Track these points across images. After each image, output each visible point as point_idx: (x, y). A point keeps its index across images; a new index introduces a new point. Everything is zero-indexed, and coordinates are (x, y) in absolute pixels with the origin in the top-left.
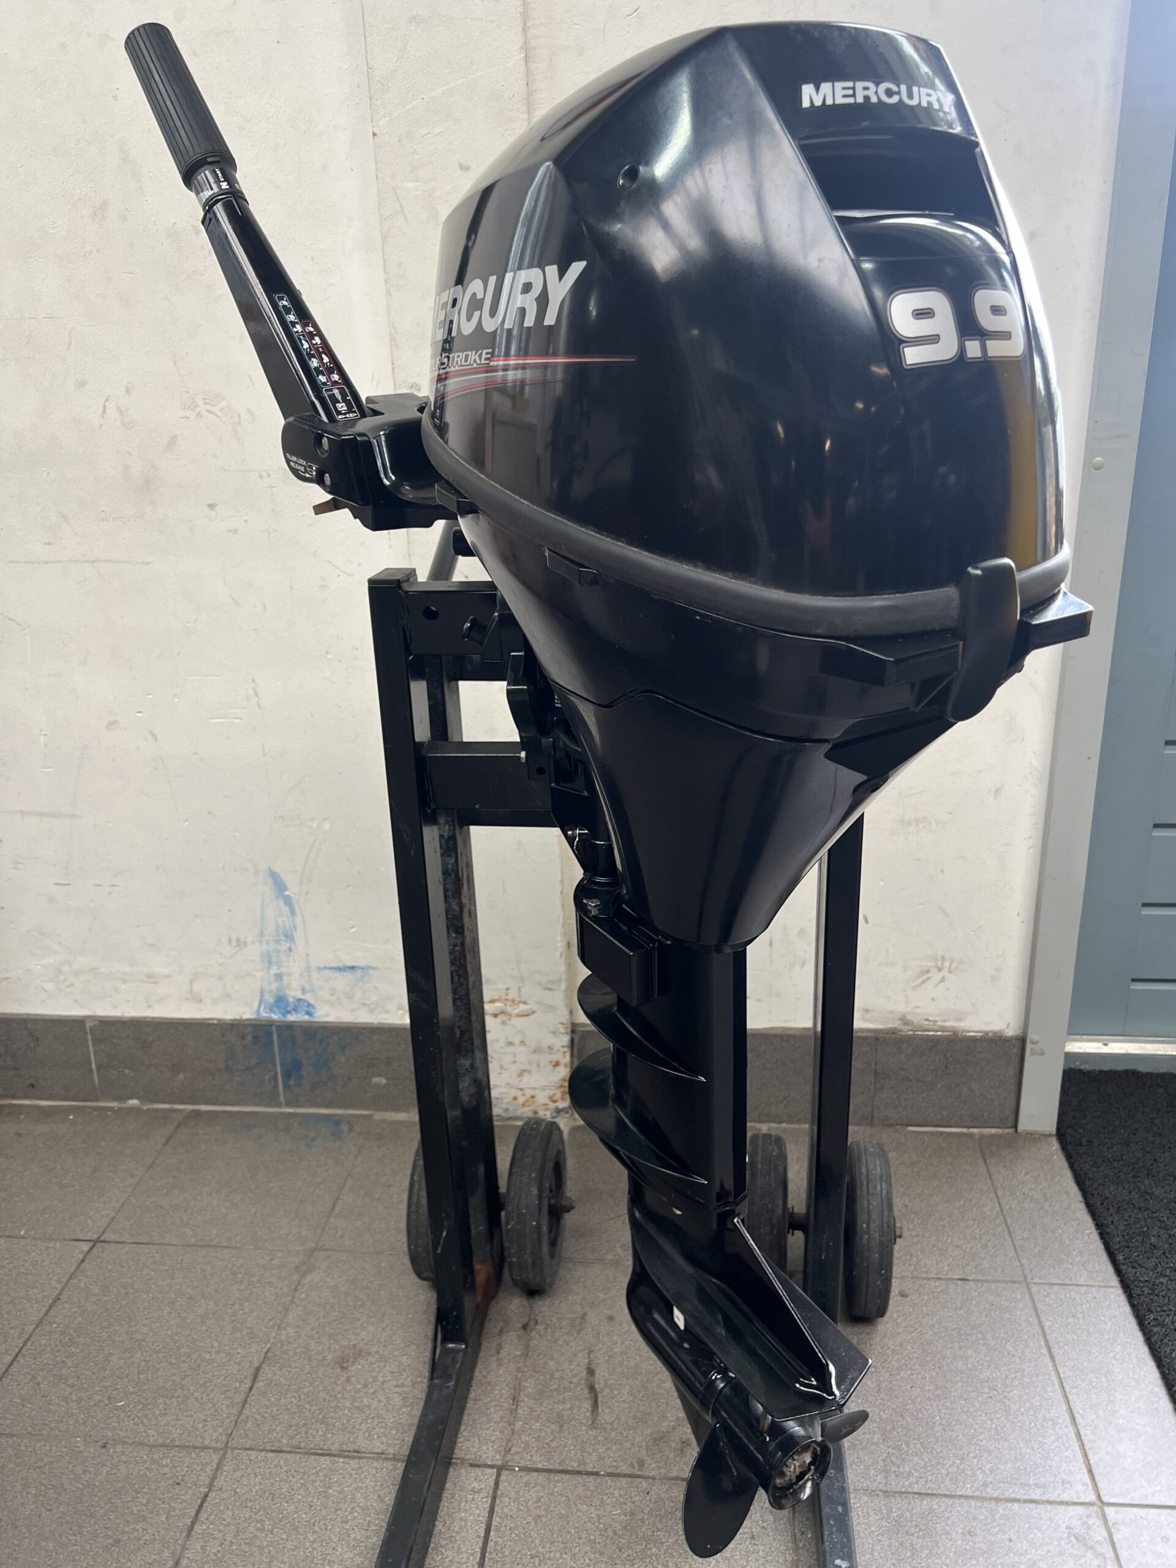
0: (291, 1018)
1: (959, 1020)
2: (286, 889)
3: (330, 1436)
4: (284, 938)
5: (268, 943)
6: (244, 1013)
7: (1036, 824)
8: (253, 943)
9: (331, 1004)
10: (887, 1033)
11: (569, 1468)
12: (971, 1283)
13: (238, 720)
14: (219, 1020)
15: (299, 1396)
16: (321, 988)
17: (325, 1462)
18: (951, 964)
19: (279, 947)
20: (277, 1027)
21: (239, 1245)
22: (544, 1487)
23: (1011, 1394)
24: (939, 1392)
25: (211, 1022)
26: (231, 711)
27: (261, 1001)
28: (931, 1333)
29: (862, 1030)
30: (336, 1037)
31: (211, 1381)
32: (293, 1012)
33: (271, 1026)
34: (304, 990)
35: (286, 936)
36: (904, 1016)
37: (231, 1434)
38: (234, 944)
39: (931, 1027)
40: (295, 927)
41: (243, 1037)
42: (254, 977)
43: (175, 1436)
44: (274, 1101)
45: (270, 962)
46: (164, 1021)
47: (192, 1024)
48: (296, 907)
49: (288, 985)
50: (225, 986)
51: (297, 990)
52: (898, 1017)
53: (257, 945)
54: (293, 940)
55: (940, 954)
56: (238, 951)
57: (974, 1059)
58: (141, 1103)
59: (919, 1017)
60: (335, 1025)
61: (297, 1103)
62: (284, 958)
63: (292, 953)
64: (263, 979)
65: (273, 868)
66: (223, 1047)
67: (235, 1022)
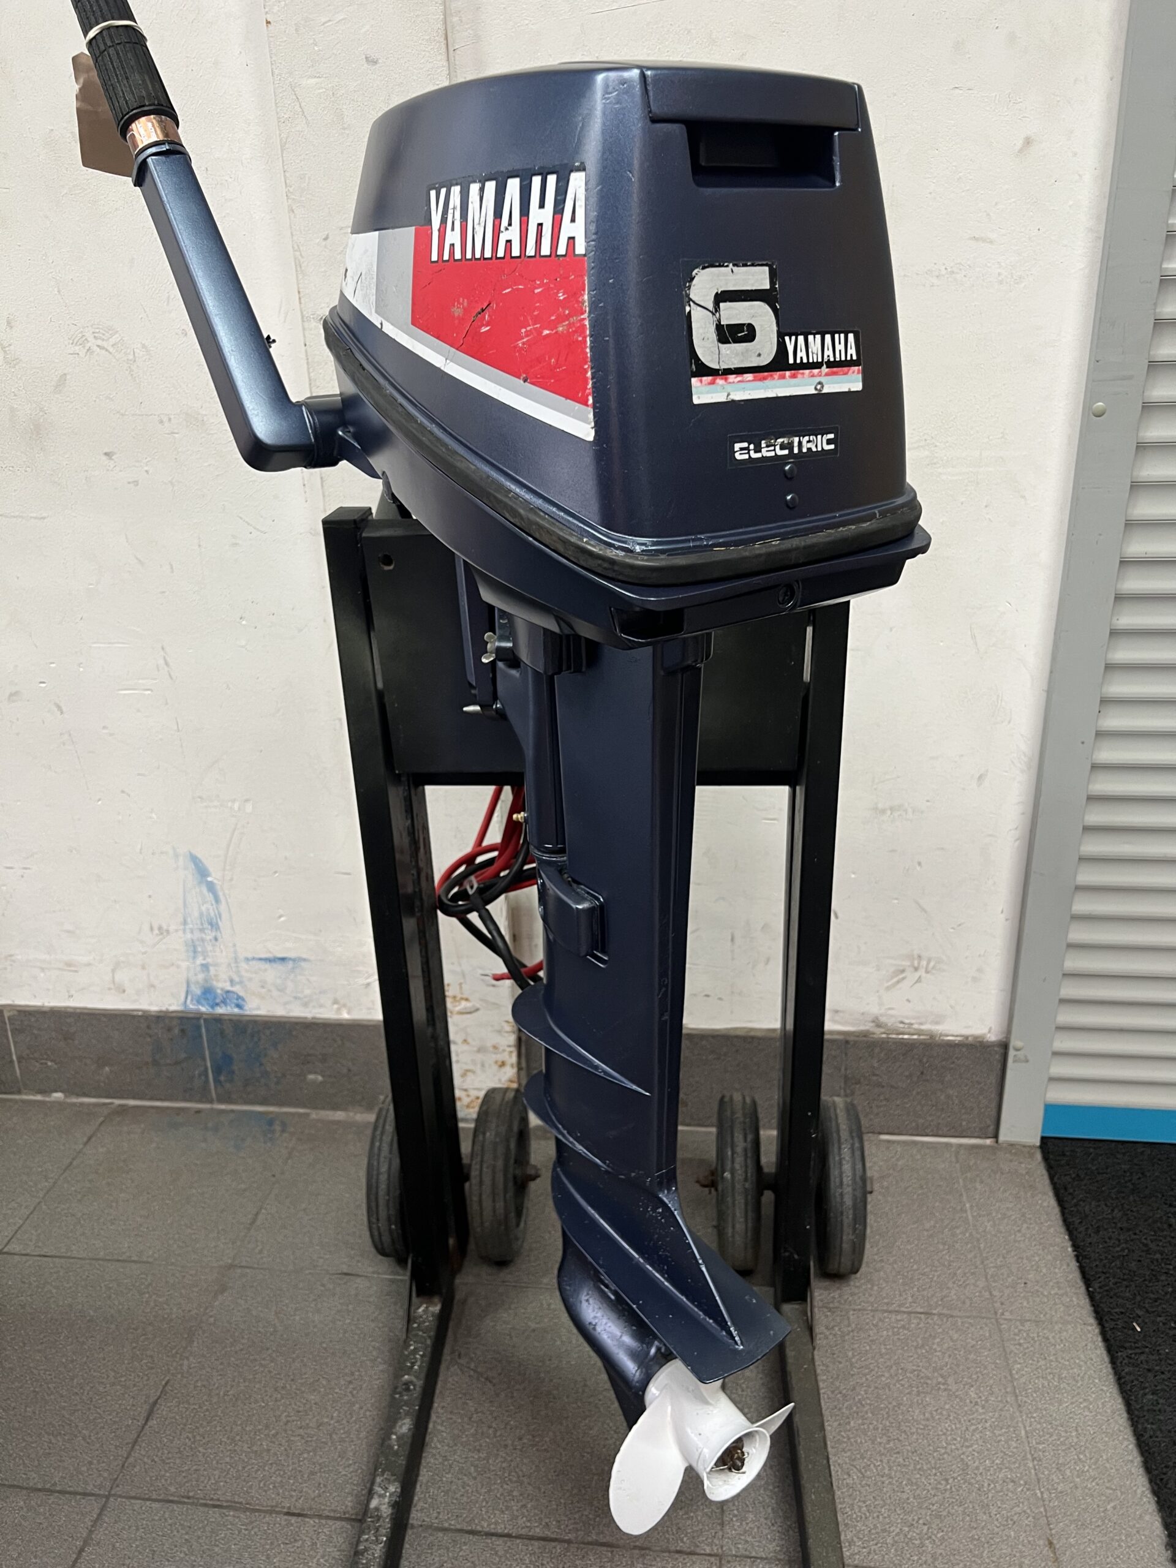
0: (220, 1010)
1: (937, 1023)
2: (209, 875)
3: (222, 1484)
4: (209, 927)
5: (192, 932)
6: (170, 1005)
7: (1023, 814)
8: (177, 931)
9: (263, 998)
10: (858, 1036)
11: (479, 1528)
12: (936, 1318)
13: (149, 692)
14: (144, 1011)
15: (194, 1437)
16: (250, 979)
17: (214, 1515)
18: (928, 964)
19: (204, 936)
20: (205, 1020)
21: (150, 1260)
22: (448, 1549)
23: (970, 1449)
24: (891, 1444)
25: (135, 1013)
26: (140, 681)
27: (187, 993)
28: (887, 1375)
29: (831, 1032)
30: (268, 1032)
31: (101, 1417)
32: (222, 1005)
33: (198, 1019)
34: (232, 981)
35: (211, 924)
36: (877, 1018)
37: (117, 1478)
38: (156, 931)
39: (907, 1030)
40: (220, 915)
41: (169, 1030)
42: (178, 967)
43: (57, 1479)
44: (205, 1097)
45: (195, 952)
46: (86, 1011)
47: (116, 1015)
48: (220, 894)
49: (216, 976)
50: (149, 975)
51: (225, 982)
52: (870, 1019)
53: (180, 933)
54: (218, 928)
55: (916, 953)
56: (161, 940)
57: (952, 1066)
58: (66, 1096)
59: (893, 1020)
60: (265, 1019)
61: (229, 1100)
62: (209, 948)
63: (217, 944)
64: (188, 969)
65: (194, 852)
66: (149, 1039)
67: (162, 1014)
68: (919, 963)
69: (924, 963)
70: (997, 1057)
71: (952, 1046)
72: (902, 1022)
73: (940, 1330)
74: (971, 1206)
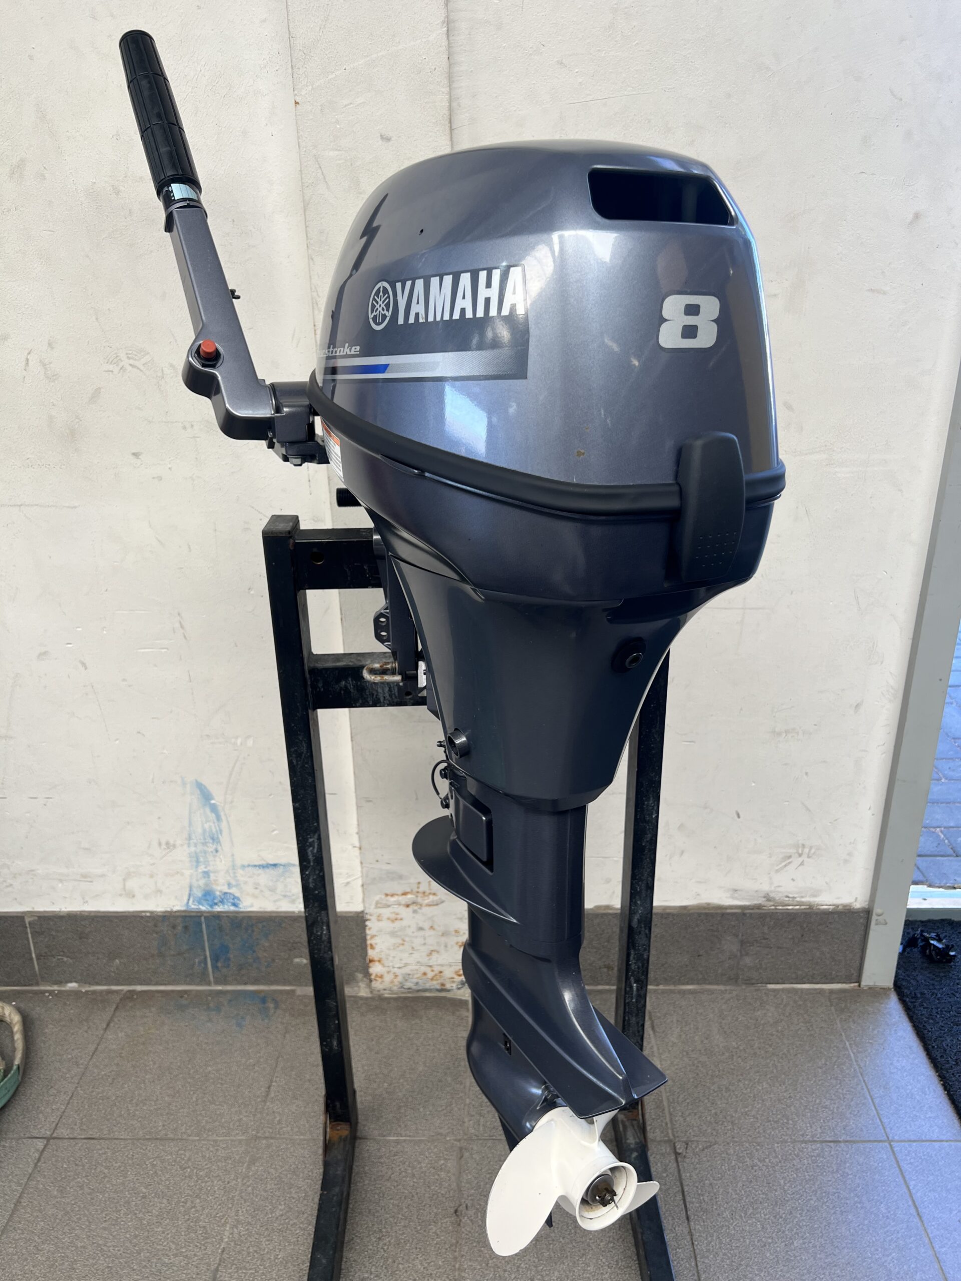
0: (218, 908)
1: (815, 896)
2: (213, 799)
4: (211, 841)
5: (196, 845)
6: (174, 906)
8: (182, 845)
9: (255, 897)
10: (753, 909)
12: (842, 1145)
13: (163, 651)
14: (152, 912)
16: (246, 883)
18: (810, 851)
19: (206, 848)
20: (205, 918)
24: (829, 1259)
25: (143, 914)
26: (157, 642)
27: (190, 895)
29: (730, 907)
30: (260, 925)
32: (220, 904)
33: (200, 917)
34: (229, 885)
35: (213, 839)
36: (768, 894)
38: (164, 846)
39: (790, 903)
40: (221, 831)
41: (174, 927)
42: (182, 874)
44: (204, 980)
45: (198, 862)
46: (99, 914)
47: (126, 916)
48: (222, 814)
49: (215, 881)
50: (156, 883)
51: (223, 885)
52: (763, 895)
53: (185, 847)
54: (219, 842)
55: (800, 842)
56: (168, 853)
57: (826, 929)
58: (79, 986)
59: (780, 895)
60: (259, 915)
61: (225, 982)
62: (210, 858)
63: (218, 854)
64: (191, 876)
65: (199, 780)
66: (155, 935)
67: (166, 914)
68: (802, 851)
69: (806, 850)
70: (861, 920)
71: (826, 913)
72: (787, 897)
73: (848, 1156)
74: (850, 1044)
